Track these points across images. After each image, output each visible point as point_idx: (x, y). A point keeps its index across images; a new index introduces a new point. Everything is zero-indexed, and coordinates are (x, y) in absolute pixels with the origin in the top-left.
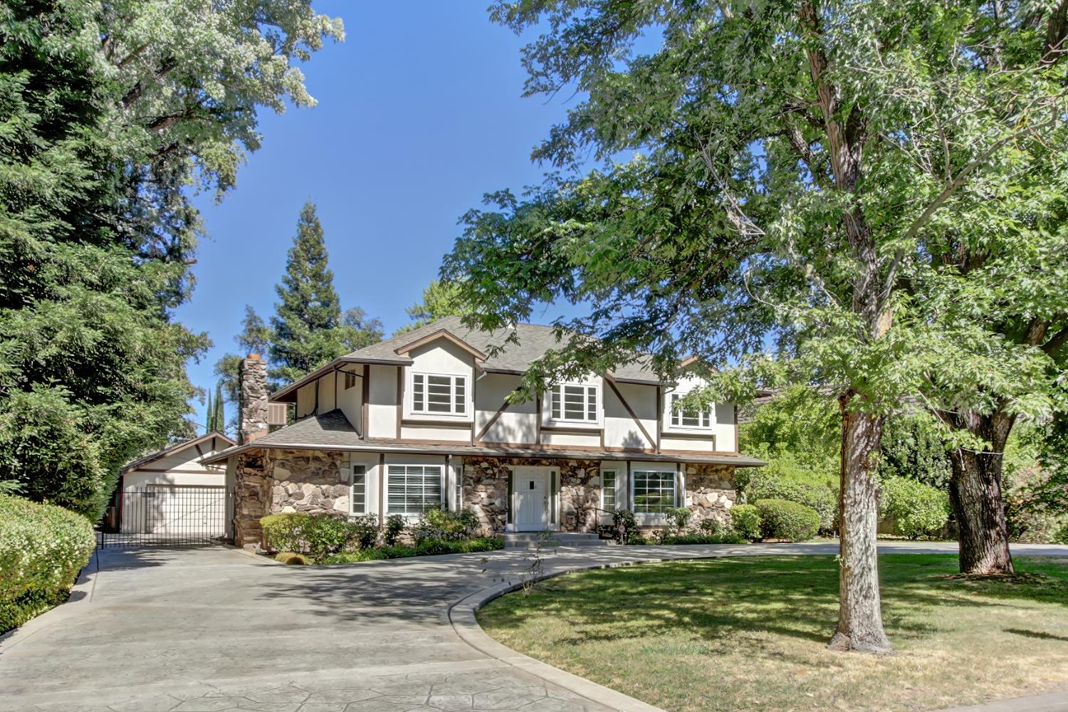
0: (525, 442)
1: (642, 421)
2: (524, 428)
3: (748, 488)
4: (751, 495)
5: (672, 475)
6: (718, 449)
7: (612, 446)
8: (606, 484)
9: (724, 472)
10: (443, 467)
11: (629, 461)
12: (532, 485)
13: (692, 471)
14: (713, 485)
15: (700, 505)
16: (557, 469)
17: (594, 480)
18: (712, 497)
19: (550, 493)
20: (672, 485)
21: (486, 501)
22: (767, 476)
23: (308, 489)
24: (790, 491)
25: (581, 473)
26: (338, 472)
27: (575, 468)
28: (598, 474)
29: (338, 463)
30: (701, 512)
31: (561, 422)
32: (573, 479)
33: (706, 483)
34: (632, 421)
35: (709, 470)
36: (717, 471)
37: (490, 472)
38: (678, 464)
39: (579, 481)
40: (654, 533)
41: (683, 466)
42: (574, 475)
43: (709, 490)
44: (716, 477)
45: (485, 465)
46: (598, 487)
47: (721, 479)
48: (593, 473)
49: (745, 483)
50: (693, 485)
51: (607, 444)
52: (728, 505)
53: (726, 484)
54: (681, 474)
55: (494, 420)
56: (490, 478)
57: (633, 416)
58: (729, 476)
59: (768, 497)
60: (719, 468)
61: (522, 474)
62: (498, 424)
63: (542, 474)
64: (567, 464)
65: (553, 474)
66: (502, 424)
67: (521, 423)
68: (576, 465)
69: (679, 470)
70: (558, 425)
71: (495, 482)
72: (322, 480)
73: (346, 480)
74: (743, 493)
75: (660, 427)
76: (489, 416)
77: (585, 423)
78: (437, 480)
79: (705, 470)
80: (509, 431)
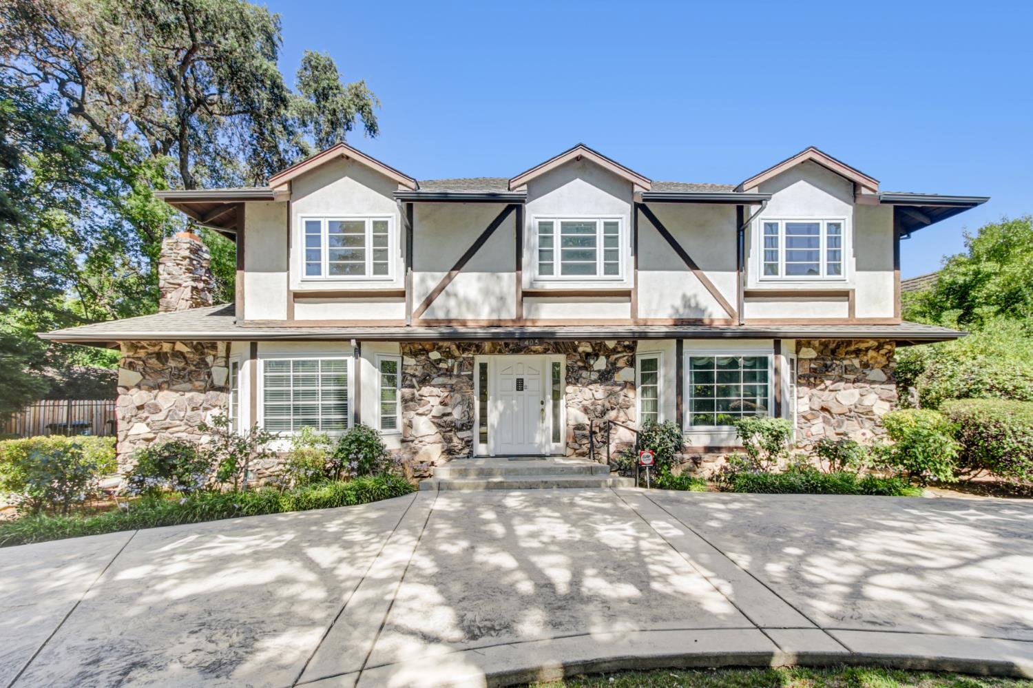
0: (495, 317)
1: (708, 274)
2: (493, 301)
3: (921, 381)
4: (928, 391)
5: (764, 362)
6: (859, 314)
7: (652, 316)
8: (645, 378)
9: (871, 353)
10: (351, 360)
11: (680, 339)
12: (520, 385)
13: (809, 353)
14: (852, 377)
15: (824, 409)
16: (561, 358)
17: (626, 374)
18: (848, 395)
19: (549, 397)
20: (765, 377)
21: (437, 410)
22: (962, 359)
23: (167, 399)
24: (1020, 382)
25: (601, 364)
26: (209, 375)
27: (588, 355)
28: (631, 363)
29: (209, 359)
30: (826, 421)
31: (556, 281)
32: (585, 374)
33: (834, 373)
34: (690, 274)
35: (842, 350)
36: (857, 352)
37: (442, 365)
38: (777, 340)
39: (594, 376)
40: (727, 459)
41: (788, 346)
42: (587, 368)
43: (841, 385)
44: (856, 362)
45: (435, 355)
46: (633, 386)
47: (866, 365)
48: (620, 364)
49: (916, 374)
50: (811, 377)
51: (641, 315)
52: (882, 410)
53: (876, 374)
54: (783, 359)
55: (441, 289)
56: (445, 375)
57: (692, 266)
58: (883, 361)
59: (966, 395)
60: (863, 346)
61: (502, 367)
62: (448, 294)
63: (537, 366)
64: (575, 350)
65: (556, 365)
66: (456, 295)
67: (486, 293)
68: (589, 350)
69: (778, 351)
70: (549, 287)
71: (454, 381)
72: (188, 386)
73: (222, 384)
74: (911, 389)
75: (742, 282)
76: (433, 281)
77: (599, 281)
78: (341, 381)
79: (833, 352)
80: (468, 304)
